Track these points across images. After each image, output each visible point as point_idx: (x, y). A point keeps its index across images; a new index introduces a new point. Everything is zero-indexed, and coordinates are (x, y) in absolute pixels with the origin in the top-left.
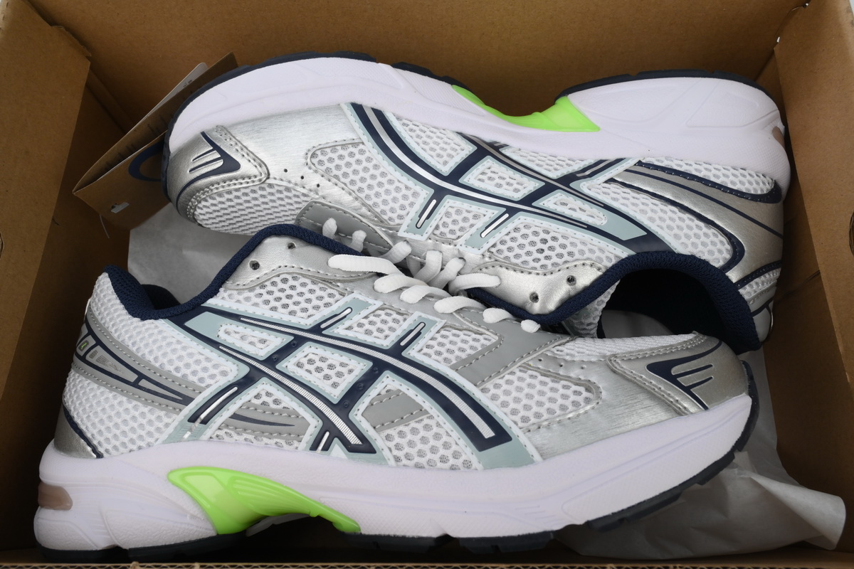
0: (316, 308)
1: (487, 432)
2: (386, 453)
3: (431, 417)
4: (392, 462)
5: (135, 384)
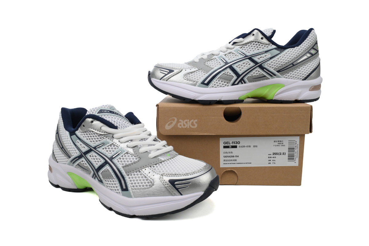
0: (97, 141)
1: (124, 187)
2: (105, 184)
3: (114, 179)
4: (106, 186)
5: (62, 148)
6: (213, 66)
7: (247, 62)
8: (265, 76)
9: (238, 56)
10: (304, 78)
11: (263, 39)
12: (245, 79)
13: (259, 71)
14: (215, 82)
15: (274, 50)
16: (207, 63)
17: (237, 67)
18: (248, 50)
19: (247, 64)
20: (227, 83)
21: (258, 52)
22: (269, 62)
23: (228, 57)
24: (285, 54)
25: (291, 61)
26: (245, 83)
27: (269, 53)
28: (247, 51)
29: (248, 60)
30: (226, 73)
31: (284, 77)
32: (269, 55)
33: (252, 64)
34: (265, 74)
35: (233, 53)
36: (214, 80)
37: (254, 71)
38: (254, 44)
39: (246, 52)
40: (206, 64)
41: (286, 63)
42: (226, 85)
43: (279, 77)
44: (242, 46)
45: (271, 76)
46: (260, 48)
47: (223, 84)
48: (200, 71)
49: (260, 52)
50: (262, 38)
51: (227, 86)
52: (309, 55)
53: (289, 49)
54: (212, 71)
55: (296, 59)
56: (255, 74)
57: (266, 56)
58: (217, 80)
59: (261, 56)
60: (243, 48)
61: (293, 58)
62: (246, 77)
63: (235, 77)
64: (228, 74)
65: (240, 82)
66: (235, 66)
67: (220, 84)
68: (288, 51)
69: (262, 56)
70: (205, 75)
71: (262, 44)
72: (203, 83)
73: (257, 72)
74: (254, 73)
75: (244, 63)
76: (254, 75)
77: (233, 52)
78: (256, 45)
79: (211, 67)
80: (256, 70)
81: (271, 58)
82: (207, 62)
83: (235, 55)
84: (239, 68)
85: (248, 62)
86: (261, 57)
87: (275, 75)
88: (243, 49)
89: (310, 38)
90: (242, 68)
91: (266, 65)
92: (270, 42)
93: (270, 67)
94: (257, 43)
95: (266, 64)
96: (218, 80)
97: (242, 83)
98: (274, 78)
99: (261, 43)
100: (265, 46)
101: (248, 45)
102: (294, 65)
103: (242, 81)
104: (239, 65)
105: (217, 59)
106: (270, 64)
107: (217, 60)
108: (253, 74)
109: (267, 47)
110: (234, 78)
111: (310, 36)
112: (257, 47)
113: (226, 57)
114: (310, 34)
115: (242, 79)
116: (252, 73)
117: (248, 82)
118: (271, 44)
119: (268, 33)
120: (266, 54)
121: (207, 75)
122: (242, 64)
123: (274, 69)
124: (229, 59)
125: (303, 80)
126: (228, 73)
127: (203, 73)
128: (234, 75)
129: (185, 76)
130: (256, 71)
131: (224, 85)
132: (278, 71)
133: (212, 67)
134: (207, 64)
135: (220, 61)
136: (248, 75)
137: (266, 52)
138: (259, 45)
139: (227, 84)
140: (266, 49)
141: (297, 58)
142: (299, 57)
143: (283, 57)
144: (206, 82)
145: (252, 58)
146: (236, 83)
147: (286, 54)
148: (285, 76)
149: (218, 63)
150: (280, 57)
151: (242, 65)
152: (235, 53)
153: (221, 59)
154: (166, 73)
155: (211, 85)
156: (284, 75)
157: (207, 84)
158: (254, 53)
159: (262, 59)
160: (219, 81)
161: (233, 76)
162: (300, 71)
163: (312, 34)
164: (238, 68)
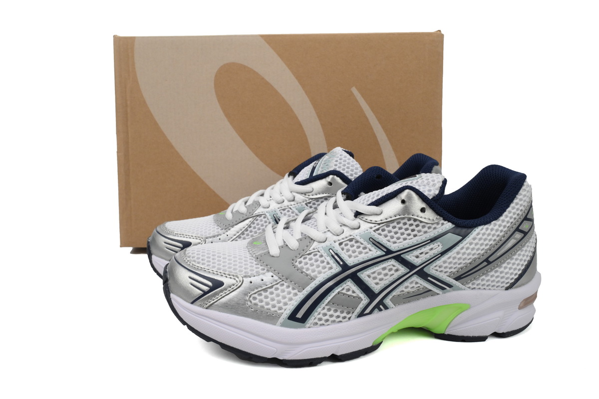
6: (313, 271)
7: (391, 267)
8: (430, 290)
9: (370, 250)
10: (508, 285)
11: (424, 212)
12: (388, 301)
13: (417, 283)
14: (319, 314)
15: (450, 234)
16: (300, 262)
17: (369, 276)
18: (392, 237)
19: (390, 270)
20: (348, 313)
21: (416, 242)
22: (438, 263)
23: (348, 250)
24: (472, 241)
25: (484, 253)
26: (386, 308)
27: (439, 243)
28: (391, 240)
29: (393, 262)
30: (344, 291)
31: (469, 288)
32: (437, 247)
33: (403, 270)
34: (429, 287)
35: (357, 242)
36: (319, 309)
37: (406, 284)
38: (405, 224)
39: (389, 241)
40: (297, 264)
41: (475, 260)
42: (344, 318)
43: (459, 289)
44: (378, 227)
45: (443, 289)
46: (419, 231)
47: (338, 317)
48: (286, 284)
49: (420, 241)
50: (423, 210)
51: (347, 319)
52: (518, 236)
53: (480, 228)
54: (313, 285)
55: (493, 249)
56: (409, 290)
57: (432, 249)
58: (324, 308)
59: (421, 251)
60: (380, 231)
61: (488, 247)
62: (390, 297)
63: (365, 300)
64: (350, 293)
65: (376, 309)
66: (363, 275)
67: (331, 316)
68: (478, 234)
69: (423, 250)
70: (296, 294)
71: (423, 224)
72: (293, 317)
73: (414, 285)
74: (406, 287)
75: (384, 269)
76: (406, 290)
77: (358, 238)
78: (411, 225)
79: (310, 275)
80: (410, 280)
81: (443, 253)
82: (299, 260)
83: (362, 246)
84: (375, 278)
85: (394, 266)
86: (422, 253)
87: (450, 286)
88: (380, 234)
89: (521, 200)
90: (381, 280)
91: (431, 270)
92: (440, 216)
93: (441, 271)
94: (412, 222)
95: (431, 267)
96: (327, 307)
97: (380, 310)
98: (449, 291)
99: (421, 222)
100: (429, 228)
101: (392, 225)
102: (489, 263)
103: (381, 306)
104: (374, 273)
105: (322, 252)
106: (440, 267)
107: (321, 256)
108: (404, 289)
109: (435, 228)
110: (362, 302)
111: (521, 194)
112: (413, 230)
113: (343, 249)
114: (521, 191)
115: (381, 302)
116: (401, 288)
117: (392, 305)
118: (443, 221)
119: (432, 188)
120: (432, 246)
121: (301, 296)
122: (381, 271)
123: (448, 274)
124: (350, 256)
125: (507, 289)
126: (348, 290)
127: (290, 289)
128: (362, 295)
129: (251, 299)
130: (412, 283)
131: (340, 319)
132: (457, 279)
133: (312, 274)
134: (299, 266)
135: (329, 259)
136: (394, 293)
137: (433, 240)
138: (417, 226)
139: (349, 316)
140: (432, 234)
141: (497, 247)
142: (501, 243)
143: (467, 249)
144: (299, 315)
145: (402, 256)
146: (368, 311)
147: (474, 242)
148: (470, 285)
149: (325, 263)
150: (462, 248)
151: (379, 274)
152: (362, 240)
153: (333, 256)
154: (206, 288)
155: (311, 320)
156: (468, 283)
157: (304, 320)
158: (406, 244)
159: (423, 258)
160: (329, 310)
161: (360, 298)
162: (501, 272)
163: (525, 190)
164: (371, 278)
